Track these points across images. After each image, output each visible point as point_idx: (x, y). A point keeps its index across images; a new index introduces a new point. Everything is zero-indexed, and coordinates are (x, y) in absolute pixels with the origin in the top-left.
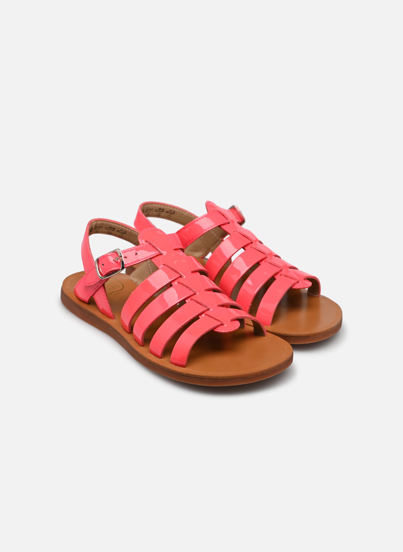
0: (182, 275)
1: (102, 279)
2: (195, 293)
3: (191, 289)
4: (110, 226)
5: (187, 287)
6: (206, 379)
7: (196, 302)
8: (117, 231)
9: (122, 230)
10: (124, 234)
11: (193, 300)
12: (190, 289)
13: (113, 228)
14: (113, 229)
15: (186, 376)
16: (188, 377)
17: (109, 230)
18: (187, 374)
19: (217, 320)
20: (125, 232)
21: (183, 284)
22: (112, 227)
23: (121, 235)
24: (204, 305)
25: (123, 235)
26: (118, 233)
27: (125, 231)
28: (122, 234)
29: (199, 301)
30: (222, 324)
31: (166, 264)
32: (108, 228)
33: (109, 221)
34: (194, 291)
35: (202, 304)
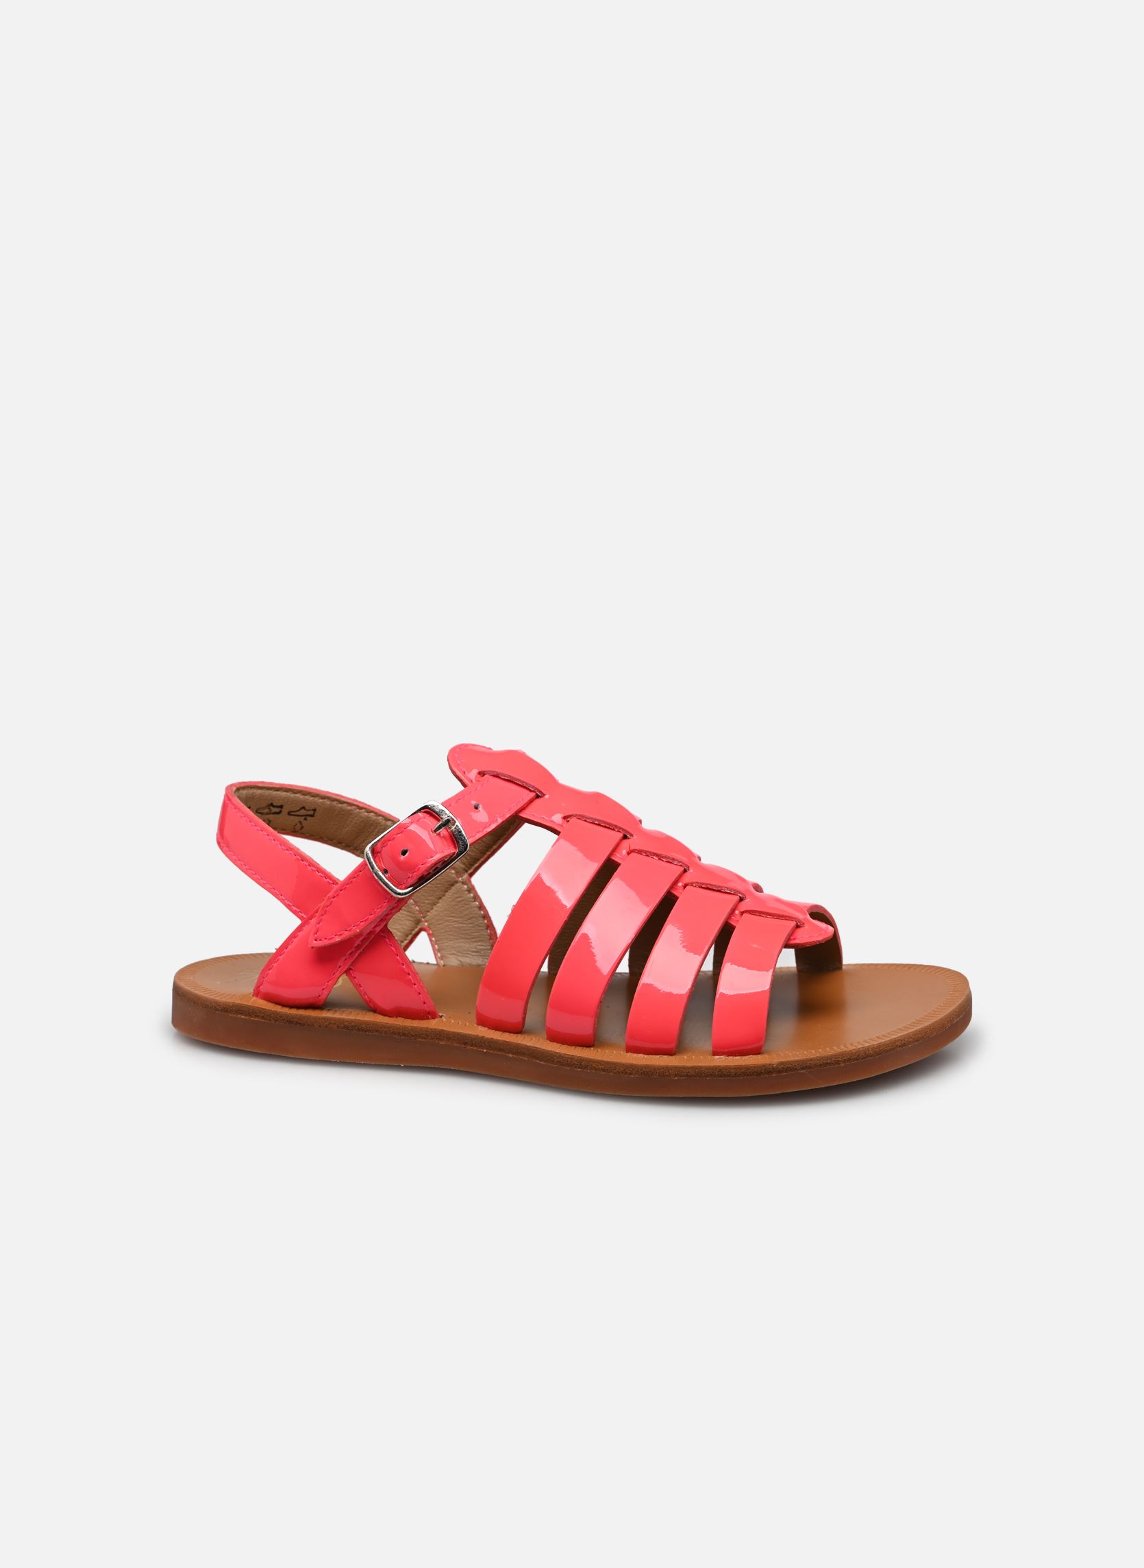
0: (628, 832)
1: (400, 896)
2: (687, 869)
3: (670, 861)
4: (270, 803)
5: (660, 857)
7: (704, 886)
8: (289, 813)
9: (304, 808)
10: (308, 818)
11: (692, 884)
12: (668, 862)
13: (277, 807)
14: (277, 810)
16: (786, 1072)
17: (267, 814)
18: (782, 1063)
19: (783, 916)
20: (311, 813)
21: (646, 852)
22: (275, 804)
23: (300, 822)
24: (728, 889)
25: (304, 823)
26: (292, 818)
27: (313, 808)
28: (302, 819)
29: (711, 883)
30: (799, 924)
31: (573, 813)
32: (264, 808)
33: (266, 786)
34: (680, 864)
35: (722, 887)
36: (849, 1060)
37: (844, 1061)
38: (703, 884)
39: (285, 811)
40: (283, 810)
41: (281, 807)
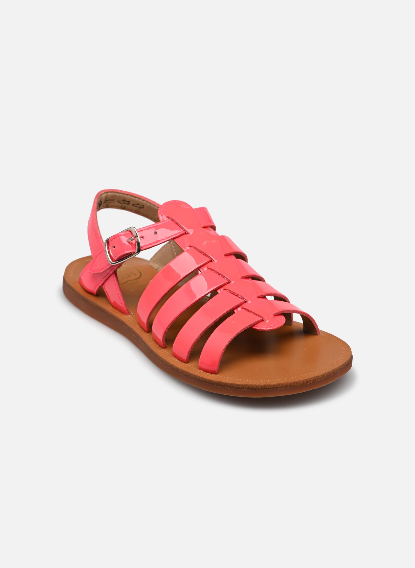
0: (213, 259)
1: (113, 264)
2: (230, 282)
3: (223, 277)
4: (124, 199)
5: (219, 274)
6: (243, 388)
7: (231, 292)
8: (133, 205)
9: (139, 204)
10: (141, 208)
11: (227, 290)
13: (127, 202)
15: (218, 385)
17: (123, 203)
19: (257, 314)
20: (142, 207)
21: (214, 270)
22: (126, 200)
23: (138, 210)
24: (240, 296)
25: (140, 210)
26: (134, 207)
28: (138, 208)
29: (234, 292)
30: (263, 319)
31: (193, 245)
32: (121, 201)
33: (122, 192)
34: (227, 279)
35: (238, 295)
36: (248, 388)
37: (246, 388)
38: (231, 291)
39: (131, 204)
40: (130, 203)
41: (129, 202)
